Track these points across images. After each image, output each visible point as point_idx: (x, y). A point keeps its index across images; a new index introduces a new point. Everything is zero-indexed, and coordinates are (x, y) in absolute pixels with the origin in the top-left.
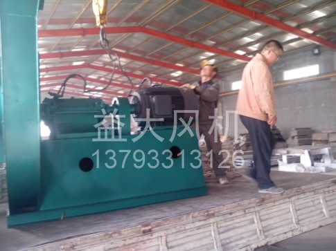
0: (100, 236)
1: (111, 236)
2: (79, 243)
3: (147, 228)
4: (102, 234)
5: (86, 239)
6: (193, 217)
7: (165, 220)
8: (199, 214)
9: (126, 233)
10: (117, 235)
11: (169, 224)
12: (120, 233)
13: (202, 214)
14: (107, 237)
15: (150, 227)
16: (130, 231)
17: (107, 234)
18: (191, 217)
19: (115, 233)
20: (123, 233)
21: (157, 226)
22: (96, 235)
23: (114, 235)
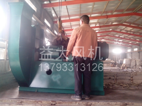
0: (33, 101)
1: (37, 102)
2: (24, 101)
3: (53, 103)
4: (34, 100)
5: (27, 101)
6: (79, 104)
7: (64, 102)
8: (82, 103)
9: (44, 103)
10: (40, 102)
11: (65, 104)
12: (41, 102)
13: (84, 103)
14: (36, 102)
15: (55, 103)
16: (46, 102)
17: (36, 101)
18: (77, 103)
19: (39, 101)
20: (43, 102)
21: (59, 103)
22: (32, 100)
23: (39, 102)
